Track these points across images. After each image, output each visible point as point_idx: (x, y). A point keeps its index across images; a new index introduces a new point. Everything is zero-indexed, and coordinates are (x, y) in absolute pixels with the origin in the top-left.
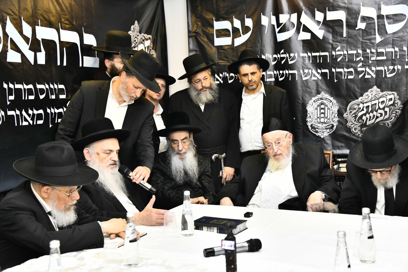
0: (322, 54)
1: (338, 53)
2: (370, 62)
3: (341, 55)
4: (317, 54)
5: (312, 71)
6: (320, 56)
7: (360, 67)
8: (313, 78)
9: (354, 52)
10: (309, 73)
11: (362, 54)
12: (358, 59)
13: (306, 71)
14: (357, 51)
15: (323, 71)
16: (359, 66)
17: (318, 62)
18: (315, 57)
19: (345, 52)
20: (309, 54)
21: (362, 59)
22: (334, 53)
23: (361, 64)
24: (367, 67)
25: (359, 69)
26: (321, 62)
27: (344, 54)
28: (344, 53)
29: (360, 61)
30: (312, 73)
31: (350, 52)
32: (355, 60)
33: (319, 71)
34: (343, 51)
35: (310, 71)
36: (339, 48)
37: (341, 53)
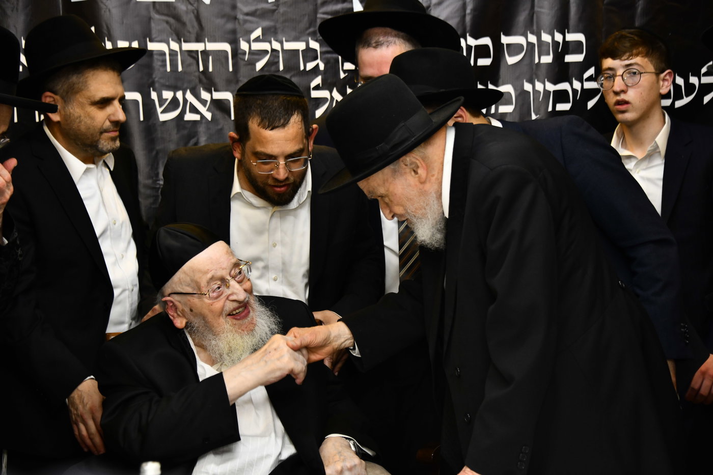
0: (212, 46)
1: (256, 46)
2: (342, 75)
3: (266, 52)
4: (199, 47)
5: (184, 94)
6: (205, 53)
7: (317, 88)
8: (189, 117)
9: (301, 46)
10: (175, 101)
11: (321, 53)
12: (310, 66)
13: (168, 95)
14: (308, 44)
15: (217, 95)
16: (313, 84)
17: (201, 69)
18: (192, 54)
19: (276, 46)
20: (174, 46)
21: (322, 67)
22: (244, 46)
23: (318, 81)
24: (335, 90)
25: (315, 94)
26: (211, 69)
27: (273, 50)
28: (274, 47)
29: (315, 71)
30: (185, 101)
31: (289, 46)
32: (302, 68)
33: (205, 95)
34: (270, 42)
35: (179, 95)
36: (258, 33)
37: (265, 46)
